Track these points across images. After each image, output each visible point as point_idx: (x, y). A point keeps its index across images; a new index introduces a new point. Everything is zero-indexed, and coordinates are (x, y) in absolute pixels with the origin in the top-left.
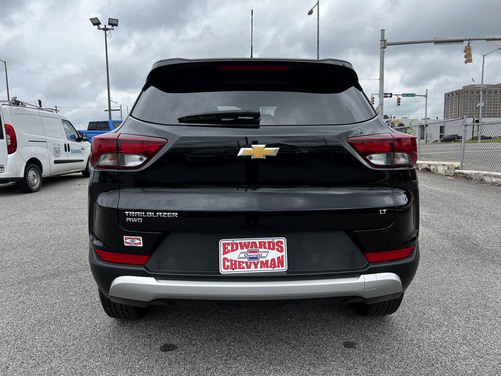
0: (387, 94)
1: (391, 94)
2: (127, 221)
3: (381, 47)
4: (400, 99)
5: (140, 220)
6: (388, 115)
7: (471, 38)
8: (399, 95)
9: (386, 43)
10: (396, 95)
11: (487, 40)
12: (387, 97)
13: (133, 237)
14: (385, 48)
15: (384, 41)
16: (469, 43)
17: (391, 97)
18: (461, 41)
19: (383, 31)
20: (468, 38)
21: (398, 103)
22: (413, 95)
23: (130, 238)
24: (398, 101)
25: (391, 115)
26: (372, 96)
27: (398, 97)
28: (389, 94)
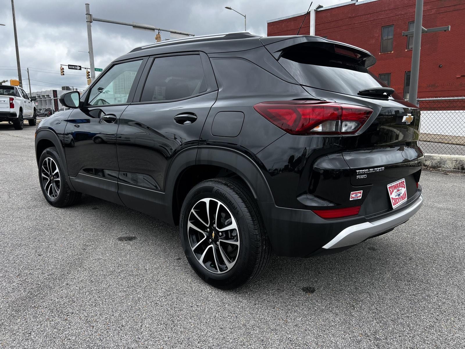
0: (77, 66)
1: (80, 67)
2: (357, 178)
3: (87, 21)
4: (89, 72)
5: (365, 176)
6: (70, 87)
7: (161, 29)
8: (87, 68)
9: (92, 18)
10: (85, 68)
11: (171, 32)
12: (77, 69)
13: (357, 192)
14: (91, 22)
15: (90, 16)
16: (159, 33)
17: (80, 69)
18: (153, 29)
19: (87, 5)
20: (158, 28)
21: (87, 76)
22: (101, 70)
23: (355, 193)
24: (88, 74)
25: (73, 87)
26: (61, 66)
27: (87, 70)
28: (79, 66)
